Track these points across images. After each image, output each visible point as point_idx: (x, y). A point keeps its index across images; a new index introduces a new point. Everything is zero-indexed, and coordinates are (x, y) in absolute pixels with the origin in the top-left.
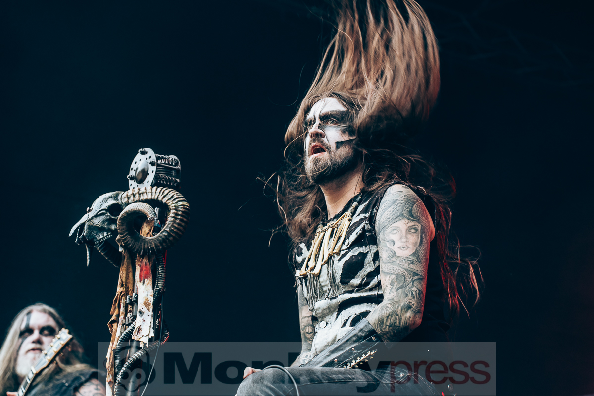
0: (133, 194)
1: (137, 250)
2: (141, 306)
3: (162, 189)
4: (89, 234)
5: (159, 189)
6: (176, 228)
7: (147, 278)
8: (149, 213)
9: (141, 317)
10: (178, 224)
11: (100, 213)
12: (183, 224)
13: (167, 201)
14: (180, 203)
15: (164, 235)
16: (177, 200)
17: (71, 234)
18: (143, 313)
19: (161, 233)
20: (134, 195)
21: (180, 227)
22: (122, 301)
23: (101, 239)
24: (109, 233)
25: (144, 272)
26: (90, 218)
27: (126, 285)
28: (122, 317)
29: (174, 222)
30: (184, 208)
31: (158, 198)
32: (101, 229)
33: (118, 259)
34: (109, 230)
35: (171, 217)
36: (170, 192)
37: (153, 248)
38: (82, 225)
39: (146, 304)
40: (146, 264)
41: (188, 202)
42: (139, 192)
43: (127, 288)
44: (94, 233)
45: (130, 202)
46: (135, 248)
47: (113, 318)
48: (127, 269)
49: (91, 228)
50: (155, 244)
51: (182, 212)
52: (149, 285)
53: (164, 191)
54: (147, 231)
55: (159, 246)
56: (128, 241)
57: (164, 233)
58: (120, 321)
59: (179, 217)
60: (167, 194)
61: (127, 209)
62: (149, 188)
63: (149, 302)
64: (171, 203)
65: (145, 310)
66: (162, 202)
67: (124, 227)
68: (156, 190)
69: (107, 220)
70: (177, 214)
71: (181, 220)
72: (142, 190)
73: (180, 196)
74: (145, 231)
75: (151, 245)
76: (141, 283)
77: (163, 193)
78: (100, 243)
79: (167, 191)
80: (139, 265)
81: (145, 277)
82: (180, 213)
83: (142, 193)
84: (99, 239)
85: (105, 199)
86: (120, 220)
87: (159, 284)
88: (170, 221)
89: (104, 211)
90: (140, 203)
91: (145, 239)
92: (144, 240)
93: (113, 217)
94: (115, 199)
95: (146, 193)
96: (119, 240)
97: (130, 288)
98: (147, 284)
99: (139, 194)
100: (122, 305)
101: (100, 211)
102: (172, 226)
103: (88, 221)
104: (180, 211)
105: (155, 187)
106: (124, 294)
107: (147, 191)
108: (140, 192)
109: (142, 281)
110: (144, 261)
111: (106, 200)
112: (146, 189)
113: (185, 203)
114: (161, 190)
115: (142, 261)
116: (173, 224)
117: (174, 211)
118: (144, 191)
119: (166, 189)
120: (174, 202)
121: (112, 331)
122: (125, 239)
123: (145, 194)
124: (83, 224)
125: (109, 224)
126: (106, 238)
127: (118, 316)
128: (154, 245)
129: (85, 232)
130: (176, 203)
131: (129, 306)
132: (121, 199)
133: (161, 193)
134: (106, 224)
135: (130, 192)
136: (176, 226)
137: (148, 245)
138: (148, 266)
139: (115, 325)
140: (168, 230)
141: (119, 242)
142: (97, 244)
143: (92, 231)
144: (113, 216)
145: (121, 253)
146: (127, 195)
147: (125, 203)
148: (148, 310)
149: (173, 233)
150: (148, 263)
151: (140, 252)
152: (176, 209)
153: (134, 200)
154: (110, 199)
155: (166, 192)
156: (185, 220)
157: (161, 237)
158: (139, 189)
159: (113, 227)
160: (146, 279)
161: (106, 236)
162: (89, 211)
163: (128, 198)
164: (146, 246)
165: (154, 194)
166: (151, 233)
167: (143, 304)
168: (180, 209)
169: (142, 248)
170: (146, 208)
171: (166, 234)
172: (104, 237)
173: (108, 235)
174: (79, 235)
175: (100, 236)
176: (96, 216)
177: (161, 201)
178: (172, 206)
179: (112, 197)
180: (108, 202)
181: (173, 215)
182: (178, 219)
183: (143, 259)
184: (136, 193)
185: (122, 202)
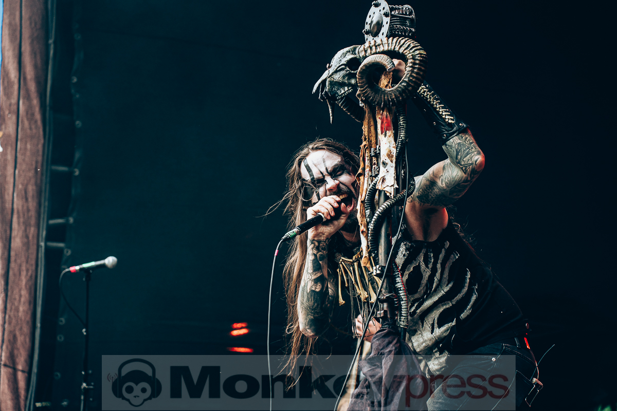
0: (370, 46)
1: (378, 103)
2: (384, 157)
3: (398, 39)
4: (331, 90)
5: (395, 40)
6: (414, 77)
7: (389, 130)
8: (387, 64)
9: (385, 168)
10: (417, 73)
11: (340, 68)
12: (421, 73)
13: (404, 51)
14: (417, 52)
15: (404, 86)
16: (414, 49)
17: (314, 91)
18: (387, 164)
19: (400, 84)
20: (371, 48)
21: (418, 76)
22: (367, 155)
23: (342, 94)
24: (350, 88)
25: (385, 125)
26: (330, 73)
27: (369, 139)
28: (367, 169)
29: (412, 71)
30: (421, 57)
31: (394, 48)
32: (342, 85)
33: (360, 114)
34: (349, 85)
35: (409, 66)
36: (406, 41)
37: (393, 99)
38: (324, 82)
39: (390, 155)
40: (387, 117)
41: (425, 51)
42: (375, 44)
43: (370, 141)
44: (335, 89)
45: (367, 55)
46: (375, 101)
47: (360, 171)
48: (369, 123)
49: (332, 83)
50: (395, 95)
51: (419, 60)
52: (391, 137)
53: (400, 41)
54: (386, 84)
55: (399, 97)
56: (369, 94)
57: (403, 84)
58: (366, 173)
59: (417, 66)
60: (404, 44)
61: (365, 62)
62: (385, 40)
63: (392, 153)
64: (408, 52)
65: (388, 161)
66: (399, 53)
67: (364, 80)
68: (392, 41)
69: (347, 75)
70: (414, 64)
71: (419, 69)
72: (379, 42)
73: (416, 45)
74: (383, 84)
75: (391, 97)
76: (383, 136)
77: (399, 43)
78: (342, 98)
79: (404, 41)
80: (379, 118)
81: (387, 130)
82: (417, 62)
83: (379, 45)
84: (340, 94)
85: (343, 54)
86: (359, 73)
87: (401, 136)
88: (408, 71)
89: (343, 66)
90: (378, 55)
91: (385, 90)
92: (384, 92)
93: (352, 72)
94: (352, 53)
95: (383, 44)
96: (359, 95)
97: (373, 141)
98: (389, 136)
99: (376, 46)
100: (367, 158)
101: (340, 66)
102: (411, 76)
103: (329, 77)
104: (417, 59)
105: (391, 38)
106: (367, 148)
107: (383, 43)
108: (377, 44)
109: (384, 133)
110: (385, 113)
111: (345, 55)
112: (382, 41)
113: (422, 52)
114: (397, 41)
115: (382, 113)
116: (411, 73)
117: (411, 60)
118: (380, 42)
119: (402, 39)
120: (411, 51)
121: (360, 184)
122: (366, 92)
123: (381, 46)
124: (325, 80)
125: (349, 79)
126: (347, 92)
127: (364, 169)
128: (394, 97)
129: (327, 88)
130: (413, 52)
131: (374, 159)
132: (359, 53)
133: (398, 44)
134: (346, 79)
135: (367, 45)
136: (415, 75)
137: (388, 96)
138: (389, 119)
139: (362, 178)
140: (407, 80)
141: (360, 98)
142: (339, 99)
143: (334, 87)
144: (352, 70)
145: (362, 108)
146: (364, 49)
147: (363, 56)
148: (392, 161)
149: (412, 83)
150: (389, 115)
151: (381, 104)
152: (414, 58)
153: (371, 53)
154: (348, 53)
155: (402, 42)
156: (423, 68)
157: (400, 87)
158: (375, 41)
159: (353, 81)
160: (388, 132)
161: (347, 91)
162: (329, 67)
163: (366, 51)
164: (386, 98)
165: (390, 45)
166: (390, 85)
167: (386, 155)
168: (417, 58)
169: (383, 100)
170: (384, 60)
171: (405, 84)
172: (345, 92)
173: (349, 90)
174: (322, 92)
175: (341, 91)
176: (336, 72)
177: (398, 51)
178: (409, 56)
179: (349, 52)
180: (346, 56)
181: (411, 65)
182: (416, 68)
183: (383, 111)
184: (372, 46)
185: (359, 56)
